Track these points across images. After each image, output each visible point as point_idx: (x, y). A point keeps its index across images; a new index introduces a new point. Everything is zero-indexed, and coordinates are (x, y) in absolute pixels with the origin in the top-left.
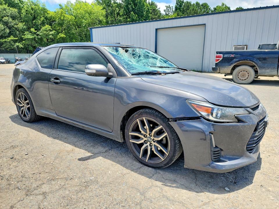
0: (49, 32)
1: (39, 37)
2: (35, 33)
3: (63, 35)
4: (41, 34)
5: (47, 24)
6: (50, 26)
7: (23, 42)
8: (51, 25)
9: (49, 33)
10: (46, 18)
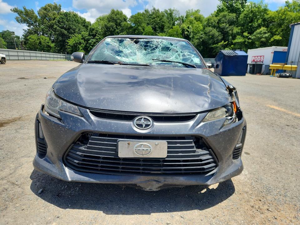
0: (263, 34)
1: (250, 41)
2: (247, 37)
3: (277, 37)
4: (253, 38)
5: (263, 26)
6: (266, 29)
7: (232, 46)
8: (267, 27)
9: (262, 36)
10: (264, 20)
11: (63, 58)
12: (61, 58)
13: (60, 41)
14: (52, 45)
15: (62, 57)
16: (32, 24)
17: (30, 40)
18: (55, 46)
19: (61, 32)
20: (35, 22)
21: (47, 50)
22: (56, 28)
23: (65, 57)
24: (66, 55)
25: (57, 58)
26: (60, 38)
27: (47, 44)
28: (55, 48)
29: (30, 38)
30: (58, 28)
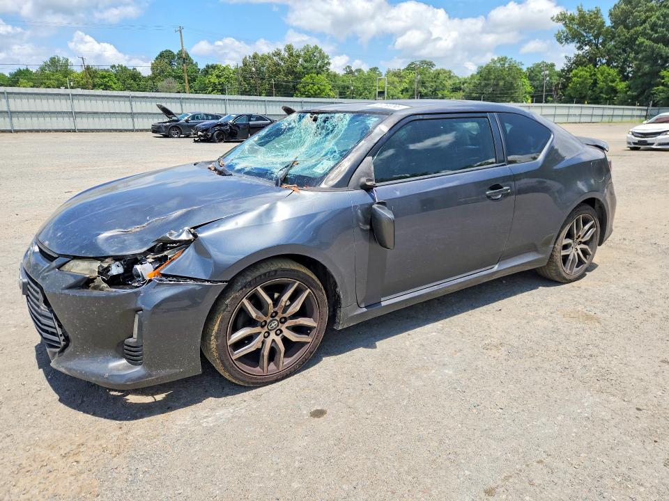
11: (640, 116)
12: (632, 116)
13: (645, 74)
14: (621, 86)
15: (638, 113)
16: (589, 43)
17: (574, 79)
18: (628, 89)
19: (653, 50)
20: (596, 37)
21: (606, 99)
22: (644, 42)
23: (644, 113)
24: (650, 108)
25: (622, 116)
26: (647, 68)
27: (610, 84)
28: (626, 92)
29: (575, 75)
30: (647, 42)
